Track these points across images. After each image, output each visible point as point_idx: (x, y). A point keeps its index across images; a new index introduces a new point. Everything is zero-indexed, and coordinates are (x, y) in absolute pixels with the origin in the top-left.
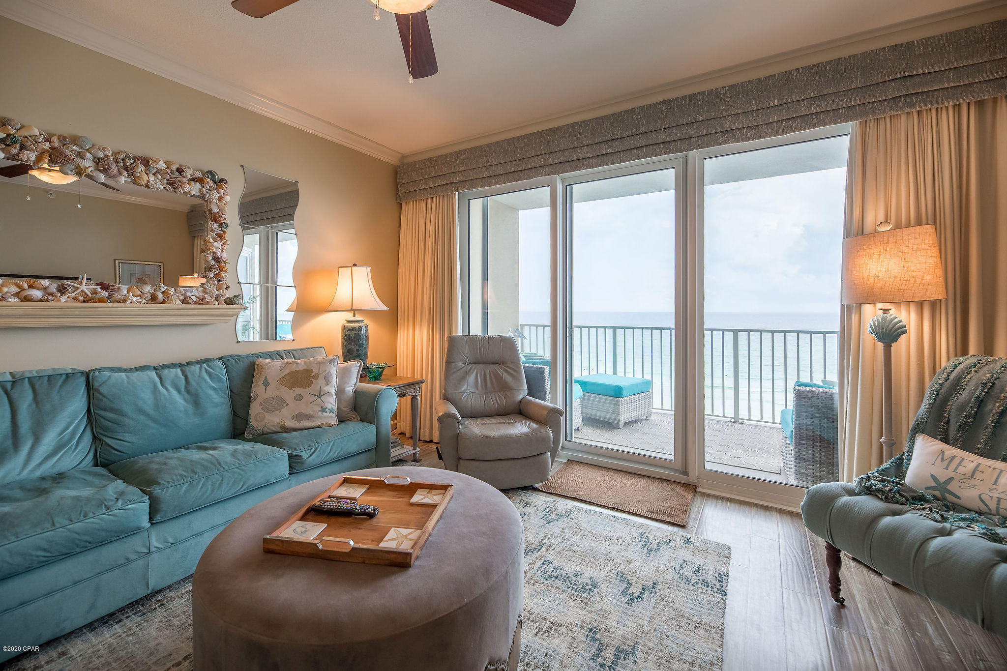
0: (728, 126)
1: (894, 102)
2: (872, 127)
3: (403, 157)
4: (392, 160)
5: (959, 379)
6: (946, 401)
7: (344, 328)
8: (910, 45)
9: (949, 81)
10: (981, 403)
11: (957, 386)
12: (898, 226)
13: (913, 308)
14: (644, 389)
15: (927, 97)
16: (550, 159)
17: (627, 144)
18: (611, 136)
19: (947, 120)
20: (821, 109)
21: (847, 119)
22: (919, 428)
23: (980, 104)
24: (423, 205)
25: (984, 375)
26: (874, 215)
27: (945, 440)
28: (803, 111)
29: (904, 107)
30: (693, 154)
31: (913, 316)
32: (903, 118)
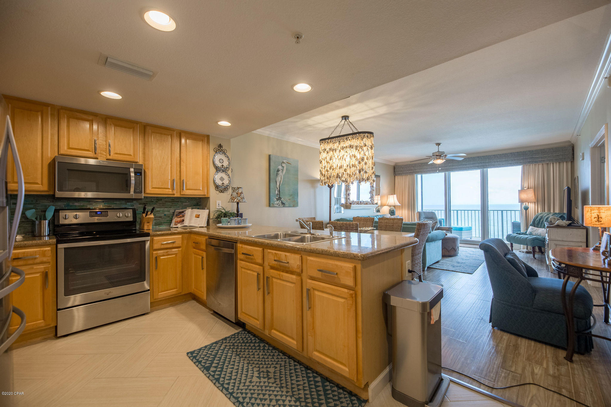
0: (493, 164)
1: (529, 162)
2: (525, 167)
3: (396, 163)
4: (393, 164)
5: (538, 216)
6: (535, 220)
7: (390, 210)
8: (532, 151)
9: (540, 159)
10: (540, 220)
11: (537, 217)
12: (528, 188)
13: (533, 203)
14: (470, 229)
15: (536, 162)
16: (446, 168)
17: (467, 166)
18: (463, 164)
19: (540, 166)
20: (514, 162)
21: (520, 165)
22: (531, 225)
23: (547, 164)
24: (404, 177)
25: (542, 215)
26: (526, 185)
27: (534, 227)
28: (510, 162)
29: (532, 163)
30: (485, 169)
31: (533, 205)
32: (532, 165)
